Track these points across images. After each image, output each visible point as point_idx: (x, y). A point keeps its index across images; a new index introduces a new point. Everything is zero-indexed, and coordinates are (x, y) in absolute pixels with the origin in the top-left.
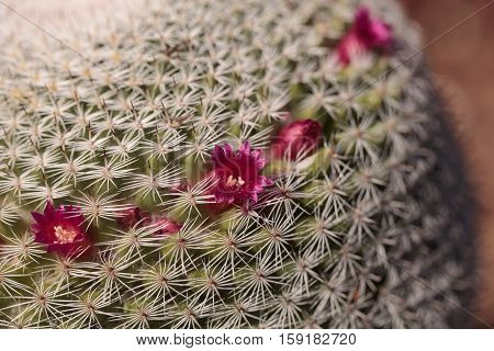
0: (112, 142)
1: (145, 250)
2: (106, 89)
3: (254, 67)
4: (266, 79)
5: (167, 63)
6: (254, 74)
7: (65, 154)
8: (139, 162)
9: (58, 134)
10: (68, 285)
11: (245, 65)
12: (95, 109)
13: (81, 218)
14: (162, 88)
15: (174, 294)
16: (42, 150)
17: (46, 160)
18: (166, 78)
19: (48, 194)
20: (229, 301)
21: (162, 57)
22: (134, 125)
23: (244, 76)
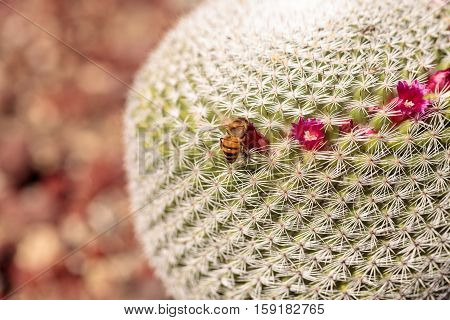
0: (335, 83)
1: (359, 143)
2: (328, 53)
3: (413, 40)
4: (420, 46)
5: (362, 38)
6: (413, 43)
7: (308, 89)
8: (351, 94)
9: (303, 79)
10: (315, 165)
11: (408, 39)
12: (323, 64)
13: (322, 125)
14: (362, 52)
15: (377, 169)
16: (294, 88)
17: (297, 94)
18: (364, 46)
19: (299, 113)
20: (408, 174)
21: (360, 34)
22: (347, 73)
23: (408, 45)
